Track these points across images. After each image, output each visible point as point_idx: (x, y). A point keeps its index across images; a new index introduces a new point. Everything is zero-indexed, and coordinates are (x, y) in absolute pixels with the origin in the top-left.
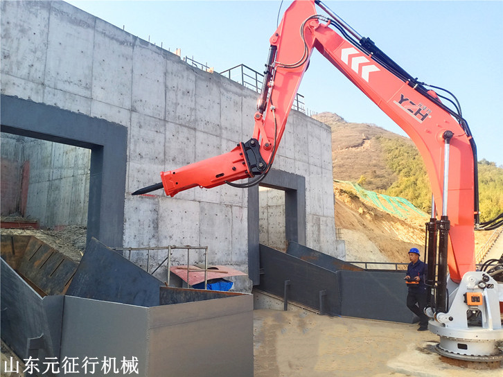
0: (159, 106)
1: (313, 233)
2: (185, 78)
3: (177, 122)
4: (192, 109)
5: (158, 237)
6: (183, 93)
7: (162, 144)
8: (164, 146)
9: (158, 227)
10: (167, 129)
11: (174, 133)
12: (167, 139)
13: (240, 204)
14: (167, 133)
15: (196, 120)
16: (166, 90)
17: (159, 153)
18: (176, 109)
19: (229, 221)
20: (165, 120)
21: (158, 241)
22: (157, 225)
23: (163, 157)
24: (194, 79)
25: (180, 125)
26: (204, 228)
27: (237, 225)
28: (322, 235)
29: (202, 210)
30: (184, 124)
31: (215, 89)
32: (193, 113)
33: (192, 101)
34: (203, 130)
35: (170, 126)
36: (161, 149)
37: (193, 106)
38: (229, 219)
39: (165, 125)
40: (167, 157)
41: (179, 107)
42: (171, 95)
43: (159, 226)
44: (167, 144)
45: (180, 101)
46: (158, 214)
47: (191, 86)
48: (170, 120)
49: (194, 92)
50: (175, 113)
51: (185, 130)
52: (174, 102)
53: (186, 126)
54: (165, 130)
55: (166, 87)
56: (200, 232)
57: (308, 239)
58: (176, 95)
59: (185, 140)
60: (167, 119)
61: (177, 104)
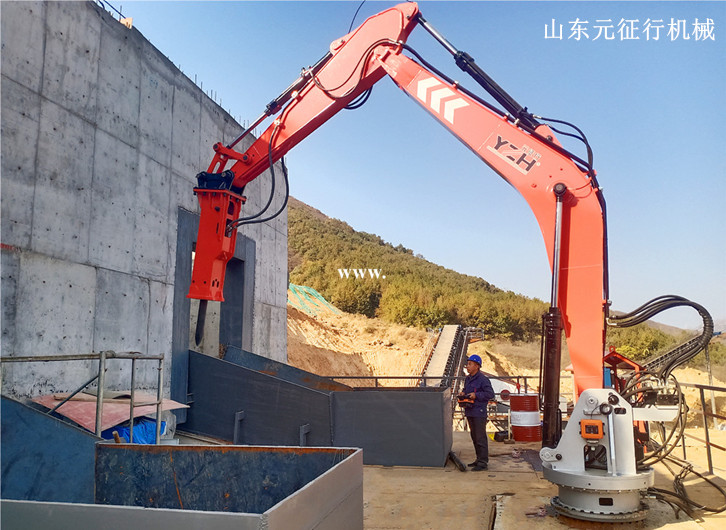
0: (31, 61)
1: (261, 333)
2: (83, 23)
3: (64, 104)
4: (92, 86)
5: (14, 334)
6: (78, 51)
7: (32, 143)
8: (36, 146)
9: (14, 313)
10: (44, 113)
11: (57, 125)
12: (43, 135)
13: (163, 279)
14: (44, 122)
15: (97, 109)
16: (45, 35)
17: (25, 160)
18: (63, 78)
19: (145, 307)
20: (40, 94)
21: (14, 343)
22: (15, 309)
23: (32, 170)
24: (98, 29)
25: (69, 111)
26: (103, 319)
27: (156, 316)
28: (271, 336)
29: (101, 283)
30: (75, 110)
31: (132, 58)
32: (93, 95)
33: (93, 70)
34: (109, 130)
35: (50, 109)
36: (29, 152)
37: (94, 81)
38: (145, 305)
39: (40, 105)
40: (39, 170)
41: (68, 75)
42: (55, 47)
43: (19, 311)
44: (42, 144)
45: (71, 64)
46: (15, 287)
47: (92, 42)
48: (49, 97)
49: (97, 55)
50: (61, 85)
51: (78, 122)
52: (61, 62)
53: (78, 116)
54: (40, 114)
55: (46, 28)
56: (95, 328)
57: (254, 342)
58: (65, 51)
59: (77, 143)
60: (44, 94)
61: (65, 69)
